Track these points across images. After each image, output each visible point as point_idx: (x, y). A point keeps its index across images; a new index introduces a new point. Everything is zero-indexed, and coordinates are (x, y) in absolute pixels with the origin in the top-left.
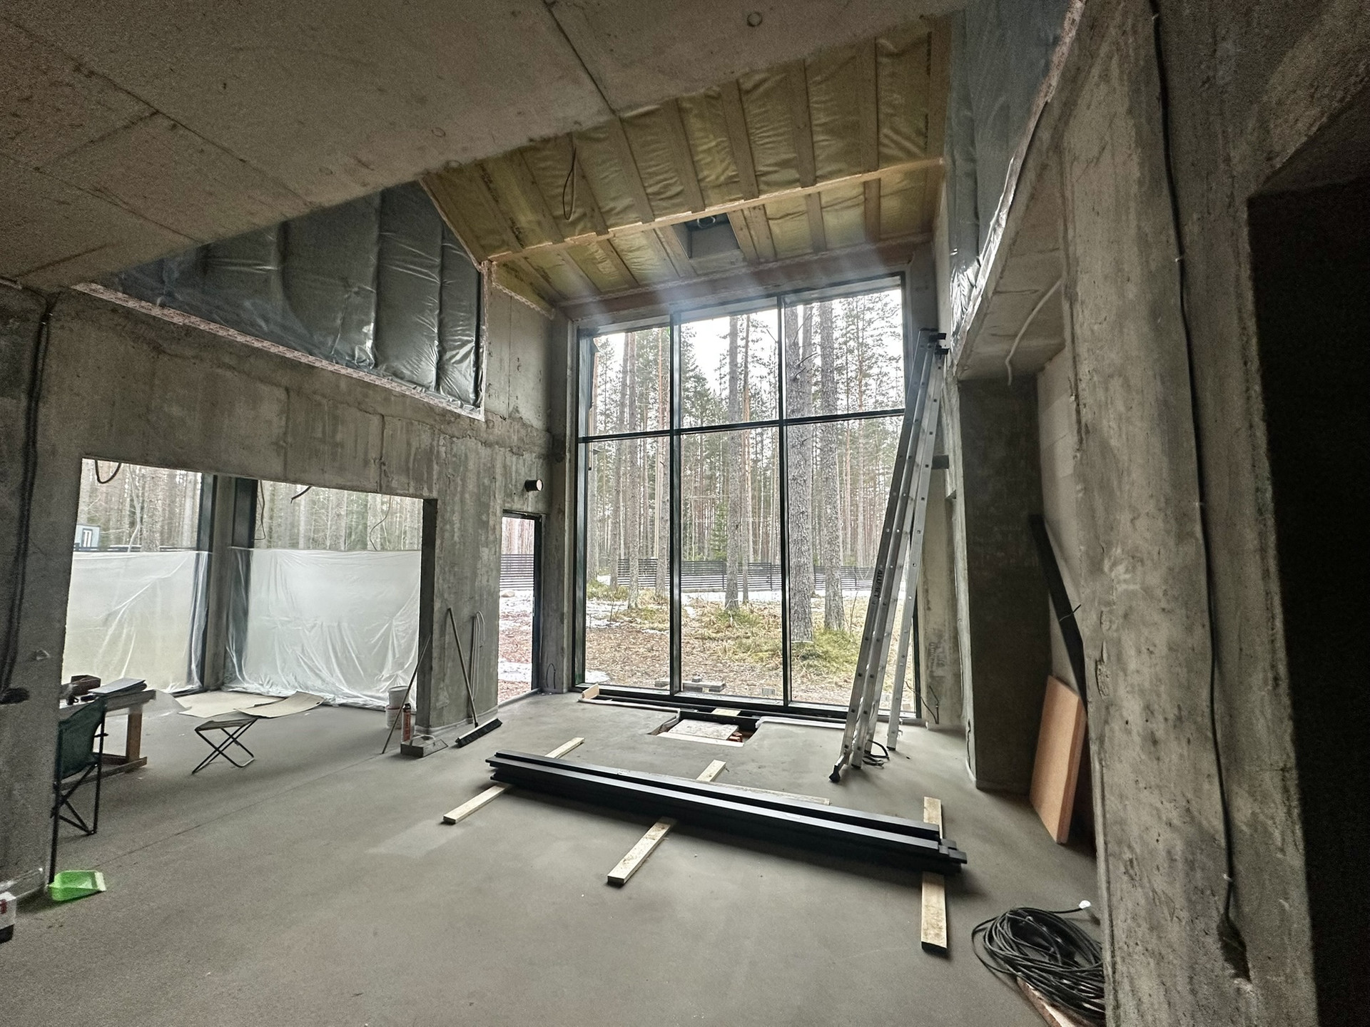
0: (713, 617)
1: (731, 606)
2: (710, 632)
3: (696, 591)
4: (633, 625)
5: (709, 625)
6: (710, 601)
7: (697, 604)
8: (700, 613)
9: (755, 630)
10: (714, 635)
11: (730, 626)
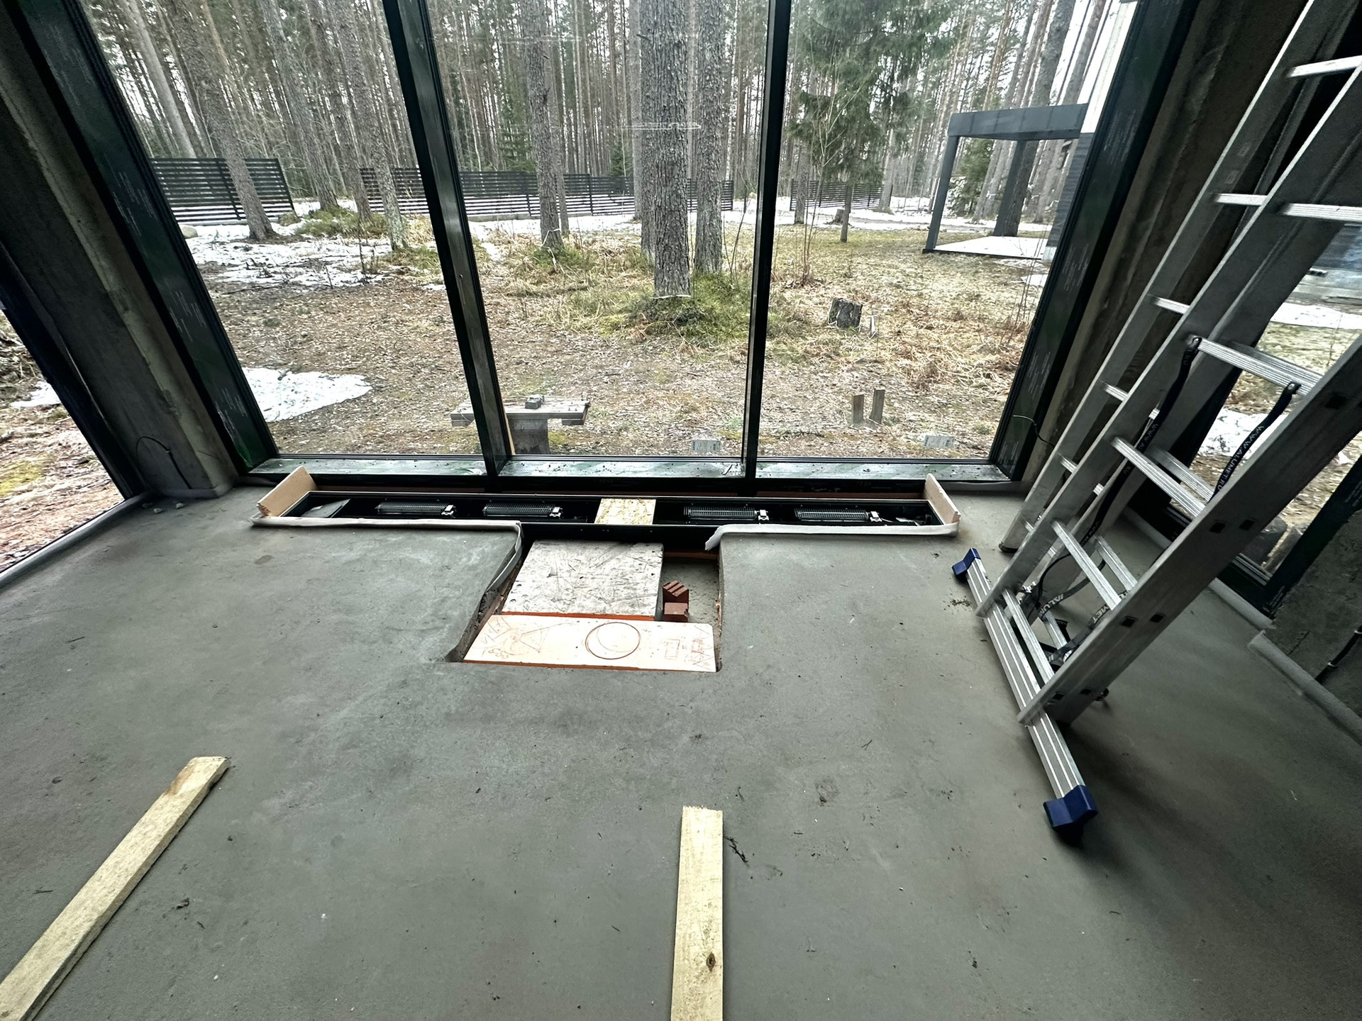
0: (526, 259)
1: (550, 240)
2: (528, 283)
3: (494, 219)
4: (406, 277)
5: (522, 271)
6: (516, 233)
7: (500, 239)
8: (505, 252)
9: (592, 276)
10: (534, 288)
11: (553, 272)
